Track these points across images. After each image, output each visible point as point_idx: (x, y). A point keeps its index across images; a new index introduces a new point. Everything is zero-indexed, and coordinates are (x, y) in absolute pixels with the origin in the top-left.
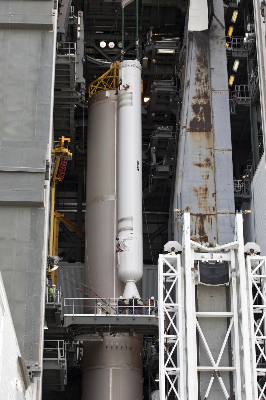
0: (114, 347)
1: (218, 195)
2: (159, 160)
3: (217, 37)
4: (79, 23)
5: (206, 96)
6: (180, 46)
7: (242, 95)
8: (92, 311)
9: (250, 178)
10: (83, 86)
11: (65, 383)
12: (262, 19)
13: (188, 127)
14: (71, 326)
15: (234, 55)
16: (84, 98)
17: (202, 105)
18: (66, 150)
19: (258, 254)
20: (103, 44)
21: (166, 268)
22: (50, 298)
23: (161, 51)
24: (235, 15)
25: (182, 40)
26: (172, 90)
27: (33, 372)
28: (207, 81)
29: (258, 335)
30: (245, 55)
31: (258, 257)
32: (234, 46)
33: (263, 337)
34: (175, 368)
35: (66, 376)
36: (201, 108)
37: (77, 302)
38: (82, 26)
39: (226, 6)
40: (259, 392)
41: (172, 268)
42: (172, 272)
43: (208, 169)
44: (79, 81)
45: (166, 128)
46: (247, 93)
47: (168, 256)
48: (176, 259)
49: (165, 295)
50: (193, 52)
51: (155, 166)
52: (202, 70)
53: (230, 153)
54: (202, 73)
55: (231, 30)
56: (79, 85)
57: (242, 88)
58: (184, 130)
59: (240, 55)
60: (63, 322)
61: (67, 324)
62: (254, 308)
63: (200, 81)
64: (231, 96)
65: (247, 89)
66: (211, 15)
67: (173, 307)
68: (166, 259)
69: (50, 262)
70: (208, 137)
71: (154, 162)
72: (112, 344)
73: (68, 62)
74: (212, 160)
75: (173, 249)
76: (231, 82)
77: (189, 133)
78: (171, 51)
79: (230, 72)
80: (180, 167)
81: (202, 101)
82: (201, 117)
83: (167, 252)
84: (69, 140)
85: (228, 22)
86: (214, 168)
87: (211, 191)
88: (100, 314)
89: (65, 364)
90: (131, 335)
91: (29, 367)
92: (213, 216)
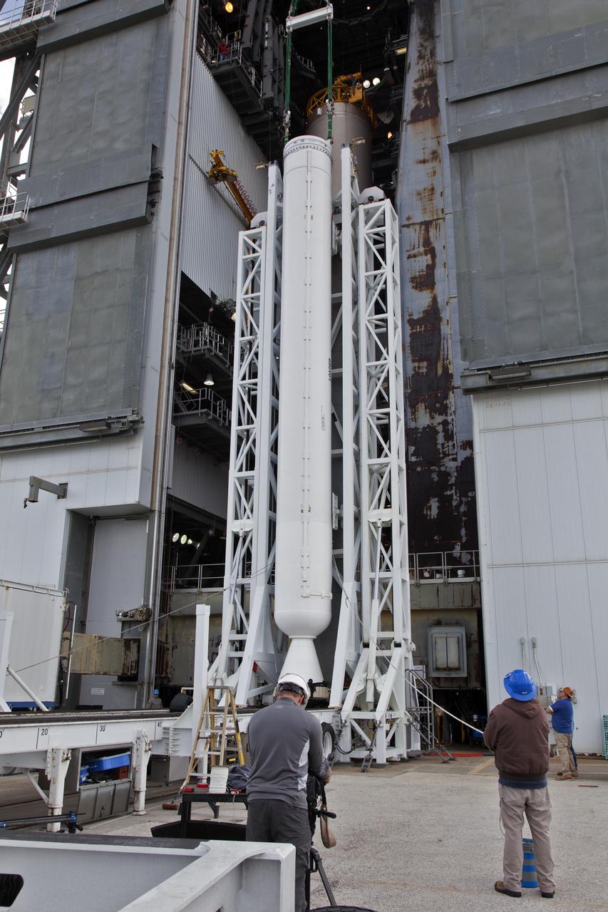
5: (431, 74)
28: (432, 56)
36: (425, 91)
43: (434, 163)
52: (426, 44)
54: (426, 47)
58: (405, 123)
63: (424, 58)
70: (434, 124)
77: (409, 126)
80: (401, 171)
81: (426, 82)
82: (425, 102)
86: (441, 161)
87: (438, 190)
91: (125, 417)
92: (440, 221)
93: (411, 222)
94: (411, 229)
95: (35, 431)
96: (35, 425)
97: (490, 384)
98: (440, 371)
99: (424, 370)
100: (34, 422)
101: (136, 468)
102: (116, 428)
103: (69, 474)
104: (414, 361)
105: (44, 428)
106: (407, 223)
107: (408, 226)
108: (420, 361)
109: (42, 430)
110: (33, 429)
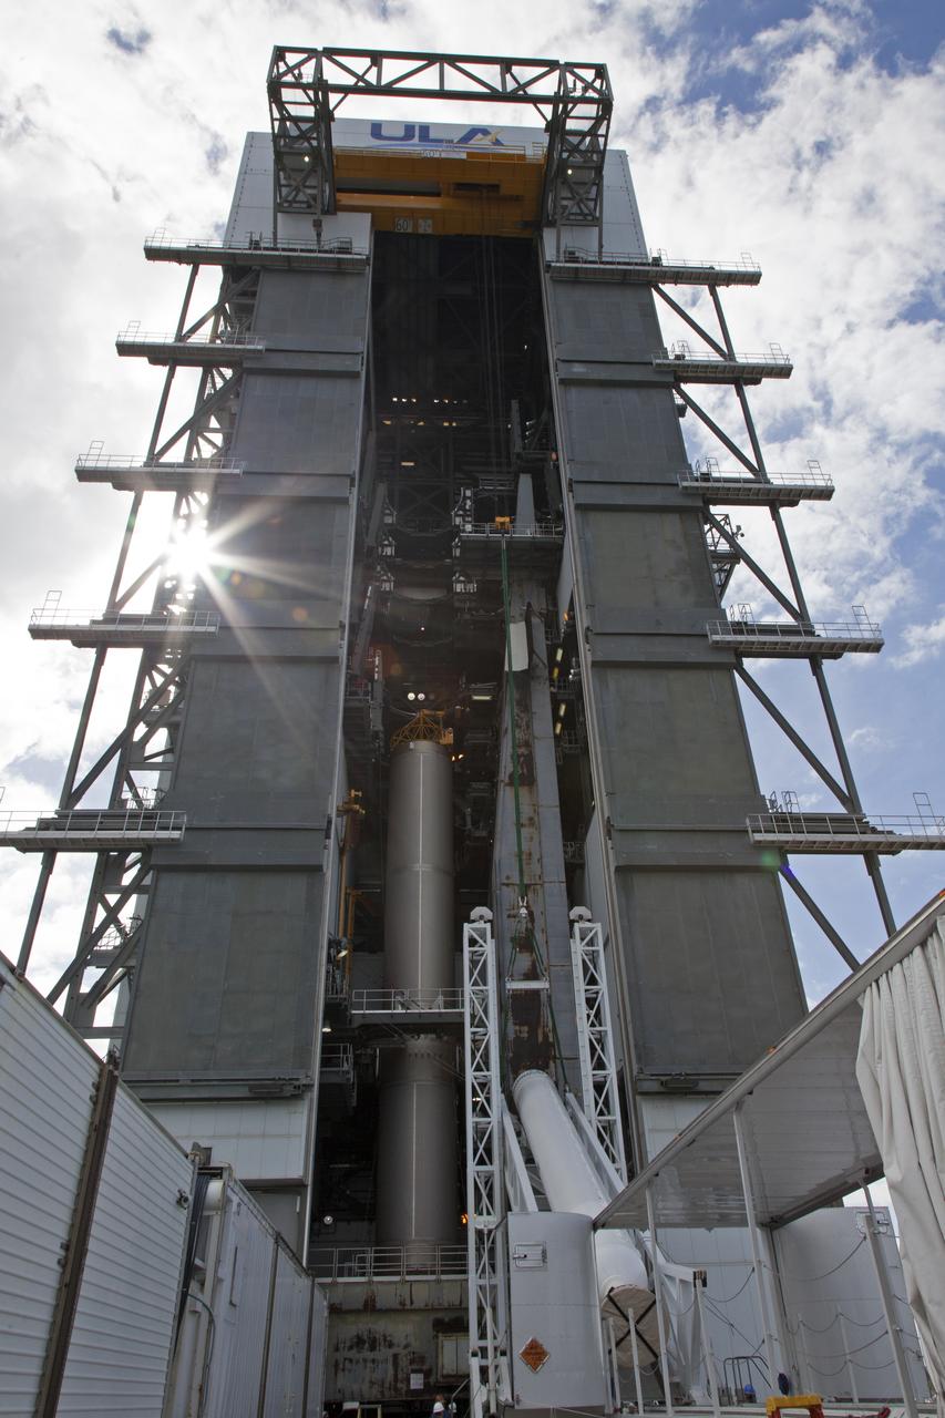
0: (419, 1056)
1: (544, 860)
2: (475, 823)
3: (538, 677)
4: (377, 663)
5: (527, 744)
6: (497, 693)
7: (570, 743)
8: (386, 1006)
9: (583, 839)
10: (381, 735)
11: (354, 1104)
12: (588, 646)
13: (507, 780)
14: (362, 1025)
15: (559, 697)
16: (382, 750)
17: (523, 755)
18: (357, 807)
19: (589, 921)
20: (411, 696)
21: (473, 942)
22: (331, 987)
23: (476, 698)
24: (560, 652)
25: (500, 686)
26: (489, 742)
27: (304, 1085)
28: (528, 727)
29: (593, 1025)
30: (572, 697)
31: (588, 925)
32: (559, 687)
33: (598, 1028)
34: (485, 1073)
35: (355, 1094)
36: (522, 759)
37: (369, 995)
38: (381, 667)
39: (549, 643)
40: (597, 1103)
41: (481, 941)
42: (481, 946)
43: (532, 830)
44: (376, 729)
45: (484, 785)
46: (576, 740)
47: (475, 925)
48: (485, 929)
49: (471, 974)
50: (511, 694)
51: (470, 830)
52: (522, 715)
53: (558, 810)
54: (522, 719)
55: (556, 671)
56: (377, 733)
57: (569, 735)
58: (502, 784)
59: (566, 697)
60: (350, 1020)
61: (356, 1024)
62: (586, 991)
63: (520, 727)
64: (557, 746)
65: (575, 734)
66: (531, 652)
67: (482, 991)
68: (473, 929)
69: (334, 944)
70: (531, 792)
71: (469, 826)
72: (416, 1051)
73: (362, 705)
74: (536, 819)
75: (481, 917)
76: (558, 731)
77: (508, 788)
78: (488, 698)
79: (556, 718)
80: (498, 829)
81: (523, 750)
82: (522, 769)
83: (474, 921)
84: (360, 794)
85: (552, 662)
86: (539, 829)
87: (536, 857)
88: (400, 1011)
89: (351, 1075)
90: (439, 1037)
91: (297, 1079)
92: (538, 887)
93: (510, 882)
94: (510, 889)
95: (180, 1083)
96: (181, 1076)
97: (662, 1089)
98: (540, 1039)
99: (526, 1035)
100: (180, 1073)
101: (300, 1136)
102: (289, 1090)
103: (214, 1137)
104: (515, 1024)
105: (193, 1081)
106: (506, 881)
107: (507, 885)
108: (521, 1024)
109: (189, 1083)
110: (178, 1081)
